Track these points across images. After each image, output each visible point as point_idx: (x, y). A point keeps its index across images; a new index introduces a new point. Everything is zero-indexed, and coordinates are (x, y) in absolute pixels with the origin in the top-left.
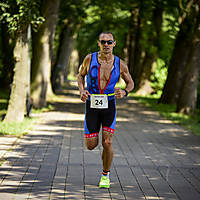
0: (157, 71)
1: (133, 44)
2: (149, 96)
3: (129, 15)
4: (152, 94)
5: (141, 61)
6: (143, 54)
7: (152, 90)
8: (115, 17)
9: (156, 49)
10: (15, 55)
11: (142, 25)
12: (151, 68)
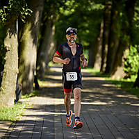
0: (130, 57)
1: (107, 34)
2: (122, 80)
3: (103, 7)
4: (126, 78)
7: (125, 75)
8: (89, 9)
9: (129, 37)
10: (6, 45)
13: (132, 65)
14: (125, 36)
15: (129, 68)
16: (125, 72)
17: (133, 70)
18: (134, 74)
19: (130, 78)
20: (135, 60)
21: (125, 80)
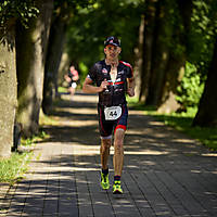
0: (185, 80)
1: (149, 42)
2: (174, 114)
5: (162, 66)
6: (165, 56)
7: (179, 106)
8: (122, 4)
9: (184, 48)
11: (162, 15)
12: (177, 75)
13: (189, 92)
14: (179, 46)
15: (184, 97)
16: (179, 102)
17: (191, 98)
18: (193, 106)
19: (185, 111)
20: (194, 83)
21: (179, 115)
